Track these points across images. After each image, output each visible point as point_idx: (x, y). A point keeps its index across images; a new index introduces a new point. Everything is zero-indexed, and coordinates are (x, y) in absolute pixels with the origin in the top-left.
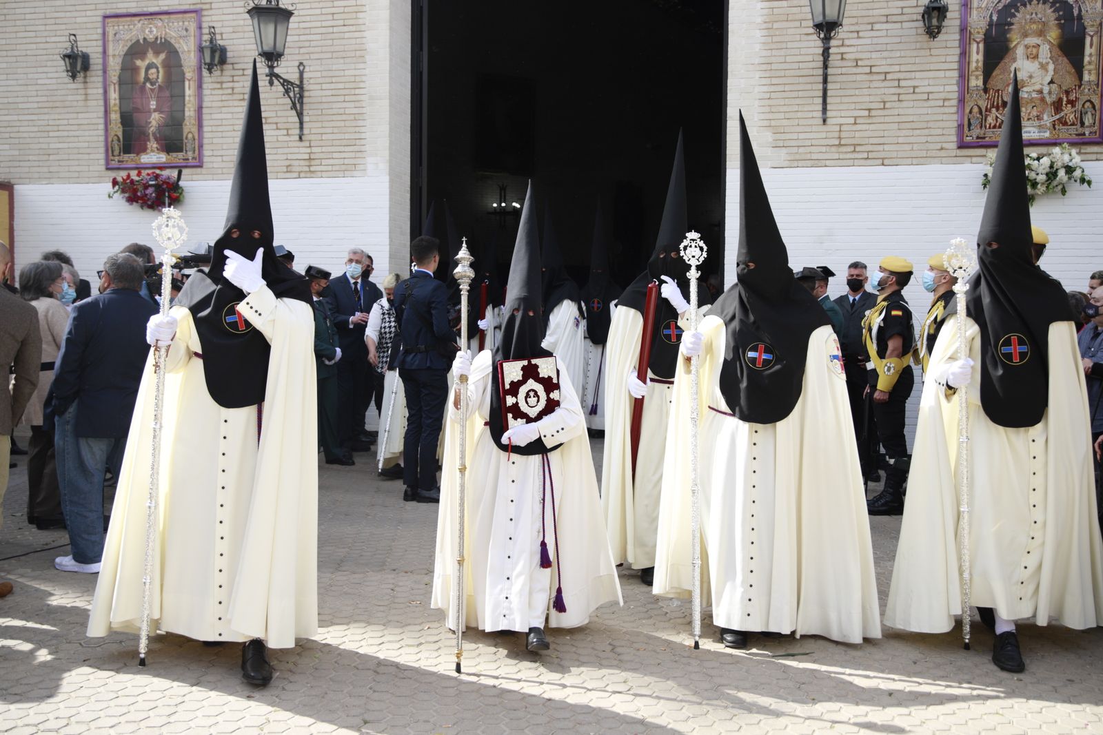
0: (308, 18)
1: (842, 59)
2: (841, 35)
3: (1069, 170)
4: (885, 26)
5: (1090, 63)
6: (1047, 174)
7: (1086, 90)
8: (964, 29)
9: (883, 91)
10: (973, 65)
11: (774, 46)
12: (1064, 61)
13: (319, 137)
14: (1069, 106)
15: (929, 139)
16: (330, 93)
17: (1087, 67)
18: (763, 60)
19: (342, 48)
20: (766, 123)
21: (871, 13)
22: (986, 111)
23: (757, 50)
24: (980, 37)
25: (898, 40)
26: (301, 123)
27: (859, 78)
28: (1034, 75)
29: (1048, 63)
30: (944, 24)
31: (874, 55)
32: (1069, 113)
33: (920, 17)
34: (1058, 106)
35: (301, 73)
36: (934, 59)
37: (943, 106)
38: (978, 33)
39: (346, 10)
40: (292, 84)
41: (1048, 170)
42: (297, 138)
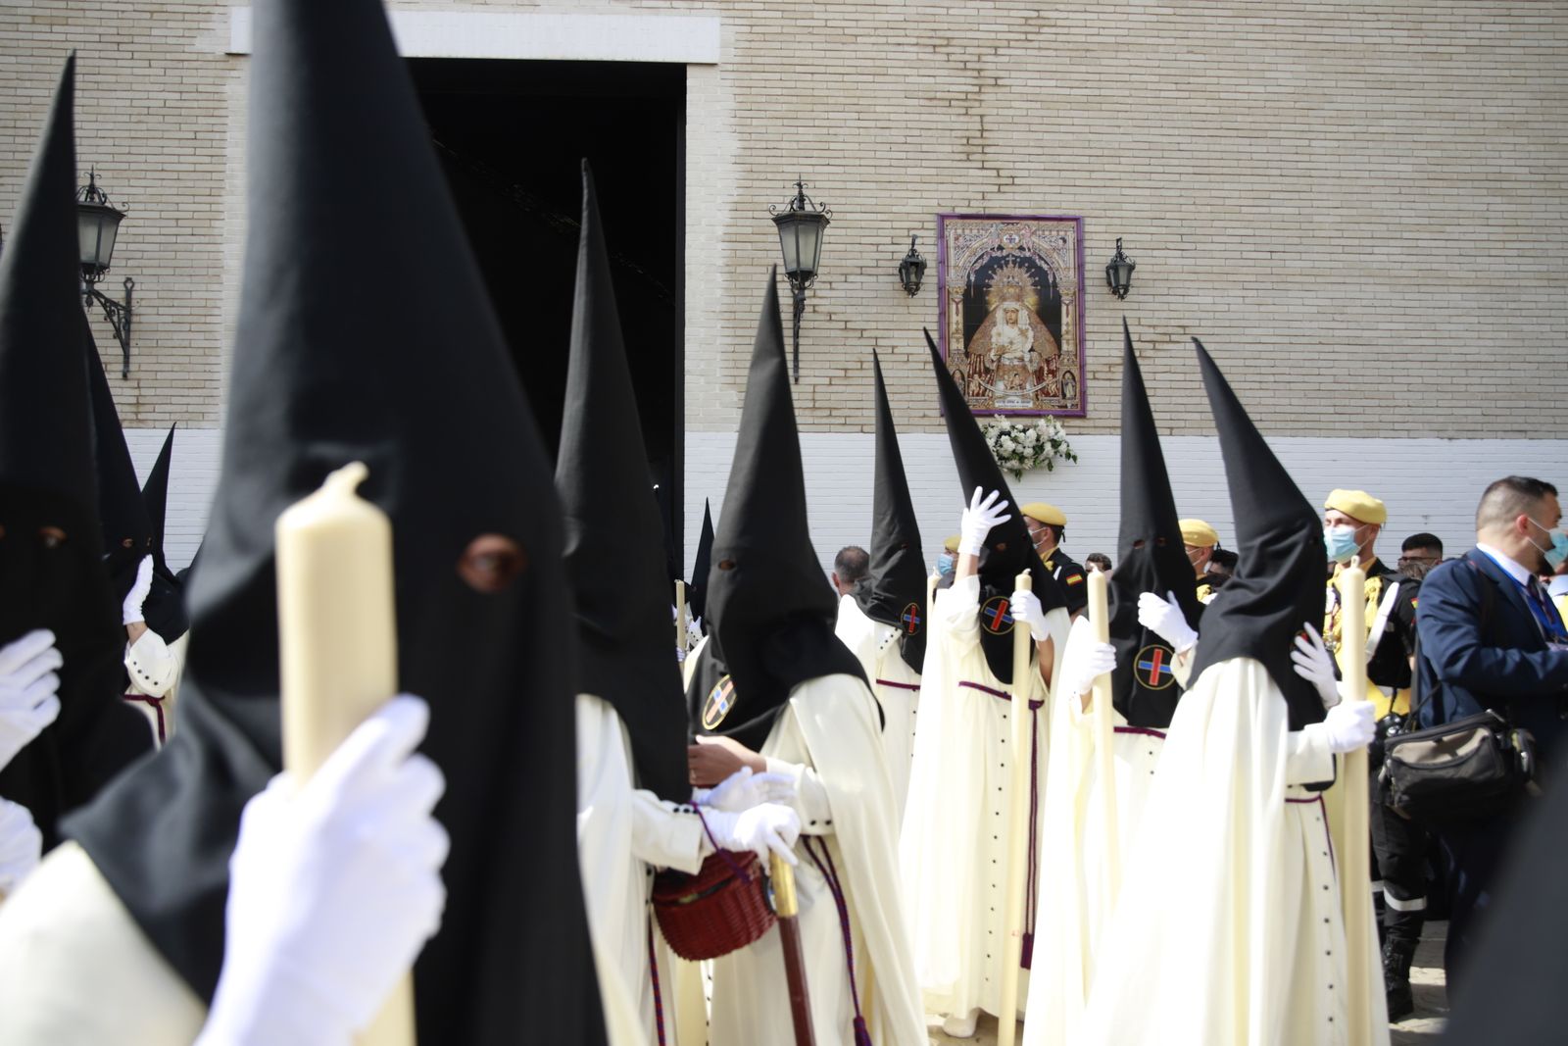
0: (141, 222)
1: (814, 311)
2: (816, 285)
3: (1055, 444)
4: (859, 278)
5: (1067, 332)
6: (1034, 448)
7: (1066, 361)
8: (941, 288)
9: (859, 349)
10: (953, 327)
11: (738, 293)
12: (1043, 329)
13: (152, 375)
14: (1050, 376)
15: (911, 405)
16: (170, 319)
17: (1065, 337)
18: (725, 308)
19: (189, 263)
20: (731, 380)
21: (843, 263)
22: (969, 377)
23: (718, 296)
24: (959, 297)
25: (874, 294)
26: (127, 357)
27: (833, 333)
28: (1015, 341)
29: (1027, 330)
30: (922, 281)
31: (849, 309)
32: (1050, 383)
33: (896, 272)
34: (1039, 375)
35: (129, 293)
36: (913, 318)
37: (924, 369)
38: (957, 292)
39: (196, 215)
40: (116, 304)
41: (1034, 443)
42: (120, 375)
